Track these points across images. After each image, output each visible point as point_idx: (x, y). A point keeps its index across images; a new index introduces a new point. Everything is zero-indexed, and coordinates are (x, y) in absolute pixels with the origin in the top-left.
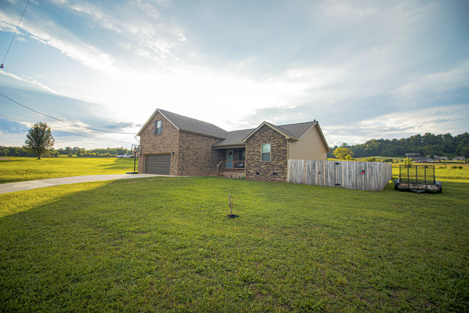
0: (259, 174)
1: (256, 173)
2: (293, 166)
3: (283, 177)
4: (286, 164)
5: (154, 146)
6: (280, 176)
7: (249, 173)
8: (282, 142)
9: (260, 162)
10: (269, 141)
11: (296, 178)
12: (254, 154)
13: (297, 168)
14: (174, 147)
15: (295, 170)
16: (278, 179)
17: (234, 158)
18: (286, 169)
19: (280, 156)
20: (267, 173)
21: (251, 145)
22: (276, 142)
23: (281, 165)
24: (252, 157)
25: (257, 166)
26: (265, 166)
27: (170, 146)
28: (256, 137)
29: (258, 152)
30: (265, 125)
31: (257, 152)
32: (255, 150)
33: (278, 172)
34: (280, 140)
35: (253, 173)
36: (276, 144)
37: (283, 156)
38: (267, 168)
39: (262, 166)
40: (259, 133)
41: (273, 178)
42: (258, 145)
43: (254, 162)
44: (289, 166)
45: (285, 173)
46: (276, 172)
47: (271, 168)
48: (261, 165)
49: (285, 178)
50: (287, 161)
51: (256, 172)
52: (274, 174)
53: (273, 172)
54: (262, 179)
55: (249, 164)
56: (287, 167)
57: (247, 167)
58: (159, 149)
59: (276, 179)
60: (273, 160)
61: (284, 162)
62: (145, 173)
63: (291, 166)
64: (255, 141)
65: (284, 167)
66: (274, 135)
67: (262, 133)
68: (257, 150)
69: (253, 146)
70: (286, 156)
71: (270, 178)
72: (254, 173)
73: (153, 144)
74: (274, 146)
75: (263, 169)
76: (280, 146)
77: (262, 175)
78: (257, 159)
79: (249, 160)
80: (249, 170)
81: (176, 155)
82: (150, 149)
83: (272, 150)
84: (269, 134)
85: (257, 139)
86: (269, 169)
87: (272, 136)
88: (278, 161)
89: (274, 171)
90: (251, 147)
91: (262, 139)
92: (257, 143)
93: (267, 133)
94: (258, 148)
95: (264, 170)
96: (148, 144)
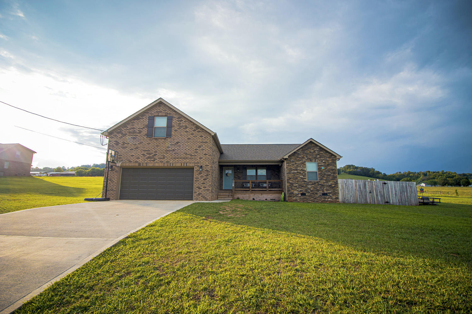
0: (306, 195)
1: (301, 194)
2: (344, 185)
3: (334, 197)
4: (336, 183)
5: (150, 154)
6: (331, 196)
7: (292, 194)
8: (331, 161)
9: (305, 181)
10: (316, 160)
11: (348, 197)
12: (297, 173)
13: (348, 188)
14: (201, 158)
15: (346, 190)
16: (329, 199)
17: (235, 177)
18: (337, 189)
19: (329, 175)
20: (316, 194)
21: (293, 162)
22: (323, 161)
23: (331, 185)
24: (295, 176)
25: (303, 186)
26: (312, 186)
27: (192, 156)
28: (298, 154)
29: (302, 170)
30: (311, 142)
31: (300, 171)
32: (299, 168)
33: (328, 192)
34: (328, 159)
35: (297, 194)
36: (324, 162)
37: (333, 176)
38: (315, 188)
39: (309, 186)
40: (302, 150)
41: (323, 199)
42: (302, 163)
43: (298, 181)
44: (340, 186)
45: (336, 193)
46: (325, 192)
47: (319, 188)
48: (307, 185)
49: (338, 198)
50: (337, 181)
51: (301, 192)
52: (324, 194)
53: (323, 193)
54: (310, 200)
55: (292, 184)
56: (338, 187)
57: (288, 188)
58: (165, 160)
59: (326, 200)
60: (321, 180)
61: (334, 182)
62: (120, 199)
63: (342, 186)
64: (298, 159)
65: (335, 187)
66: (321, 153)
67: (306, 150)
68: (301, 168)
69: (296, 163)
70: (335, 176)
71: (319, 198)
72: (299, 194)
73: (146, 151)
74: (321, 165)
75: (310, 189)
76: (328, 165)
77: (310, 196)
78: (302, 178)
79: (292, 179)
80: (293, 191)
81: (207, 171)
82: (138, 158)
83: (319, 169)
84: (314, 152)
85: (300, 156)
86: (318, 190)
87: (318, 154)
88: (327, 181)
89: (323, 191)
90: (293, 164)
91: (307, 157)
92: (300, 161)
93: (312, 151)
94: (302, 166)
95: (312, 191)
96: (132, 149)
